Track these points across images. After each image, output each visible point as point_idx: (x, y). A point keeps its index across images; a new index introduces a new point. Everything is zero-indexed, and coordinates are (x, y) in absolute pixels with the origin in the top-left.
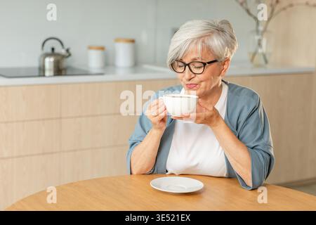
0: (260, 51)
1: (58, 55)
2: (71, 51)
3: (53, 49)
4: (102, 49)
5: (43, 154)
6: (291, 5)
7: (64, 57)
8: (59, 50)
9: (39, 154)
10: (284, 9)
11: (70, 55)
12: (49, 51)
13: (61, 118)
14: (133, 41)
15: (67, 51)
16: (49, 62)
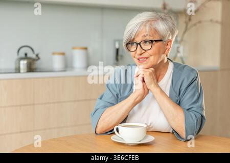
0: (179, 55)
1: (30, 58)
2: (40, 56)
3: (26, 54)
4: (63, 54)
5: (21, 132)
6: (200, 22)
7: (34, 60)
8: (31, 55)
9: (17, 133)
10: (195, 25)
11: (39, 58)
12: (23, 56)
13: (34, 104)
14: (86, 49)
15: (37, 55)
16: (23, 64)
